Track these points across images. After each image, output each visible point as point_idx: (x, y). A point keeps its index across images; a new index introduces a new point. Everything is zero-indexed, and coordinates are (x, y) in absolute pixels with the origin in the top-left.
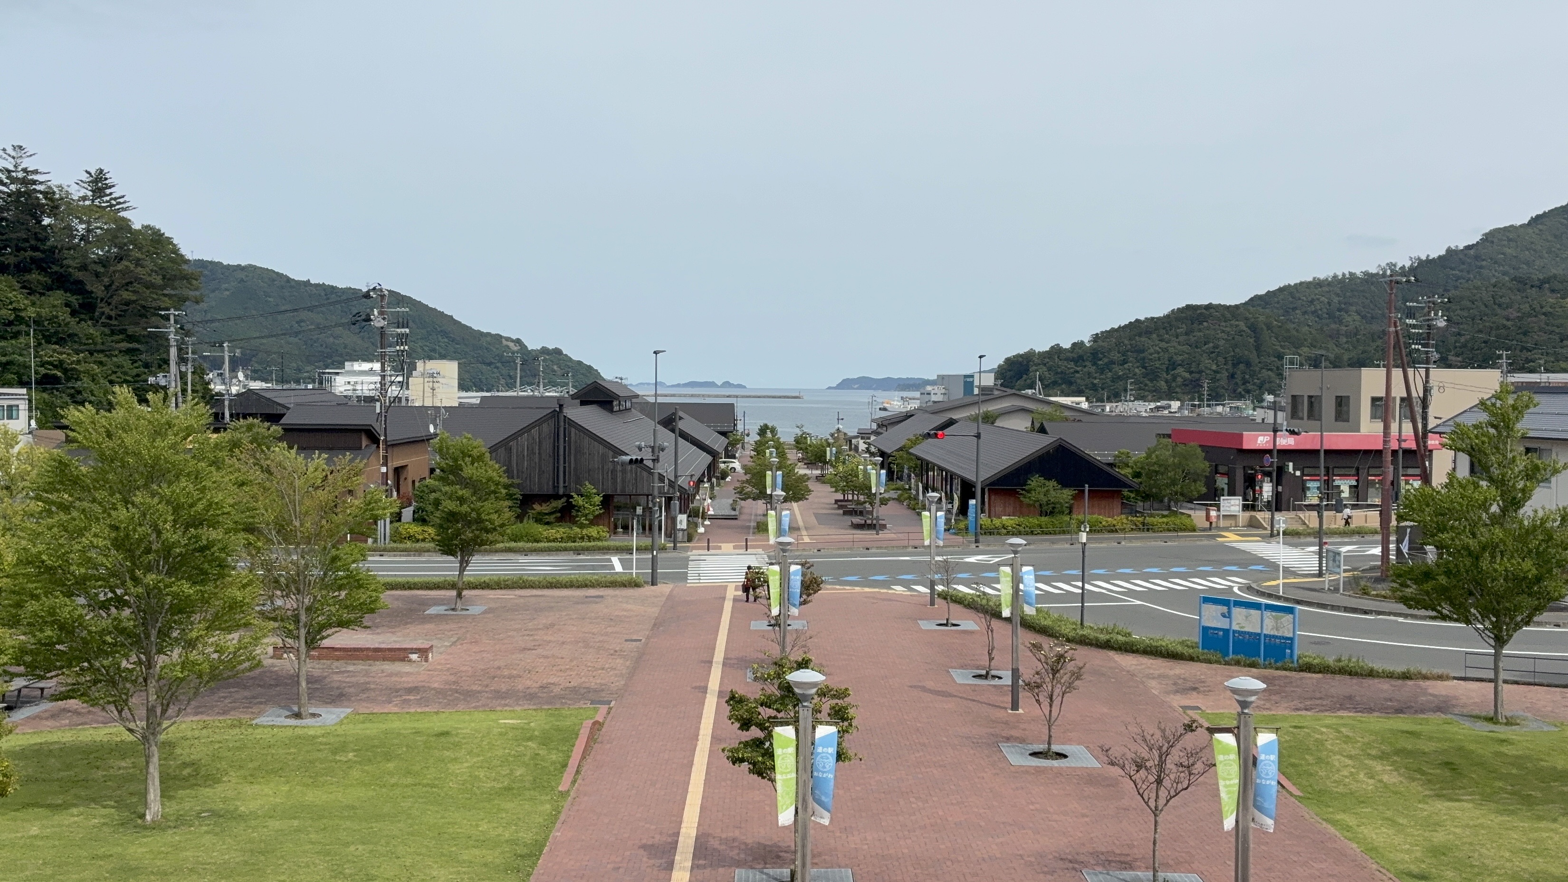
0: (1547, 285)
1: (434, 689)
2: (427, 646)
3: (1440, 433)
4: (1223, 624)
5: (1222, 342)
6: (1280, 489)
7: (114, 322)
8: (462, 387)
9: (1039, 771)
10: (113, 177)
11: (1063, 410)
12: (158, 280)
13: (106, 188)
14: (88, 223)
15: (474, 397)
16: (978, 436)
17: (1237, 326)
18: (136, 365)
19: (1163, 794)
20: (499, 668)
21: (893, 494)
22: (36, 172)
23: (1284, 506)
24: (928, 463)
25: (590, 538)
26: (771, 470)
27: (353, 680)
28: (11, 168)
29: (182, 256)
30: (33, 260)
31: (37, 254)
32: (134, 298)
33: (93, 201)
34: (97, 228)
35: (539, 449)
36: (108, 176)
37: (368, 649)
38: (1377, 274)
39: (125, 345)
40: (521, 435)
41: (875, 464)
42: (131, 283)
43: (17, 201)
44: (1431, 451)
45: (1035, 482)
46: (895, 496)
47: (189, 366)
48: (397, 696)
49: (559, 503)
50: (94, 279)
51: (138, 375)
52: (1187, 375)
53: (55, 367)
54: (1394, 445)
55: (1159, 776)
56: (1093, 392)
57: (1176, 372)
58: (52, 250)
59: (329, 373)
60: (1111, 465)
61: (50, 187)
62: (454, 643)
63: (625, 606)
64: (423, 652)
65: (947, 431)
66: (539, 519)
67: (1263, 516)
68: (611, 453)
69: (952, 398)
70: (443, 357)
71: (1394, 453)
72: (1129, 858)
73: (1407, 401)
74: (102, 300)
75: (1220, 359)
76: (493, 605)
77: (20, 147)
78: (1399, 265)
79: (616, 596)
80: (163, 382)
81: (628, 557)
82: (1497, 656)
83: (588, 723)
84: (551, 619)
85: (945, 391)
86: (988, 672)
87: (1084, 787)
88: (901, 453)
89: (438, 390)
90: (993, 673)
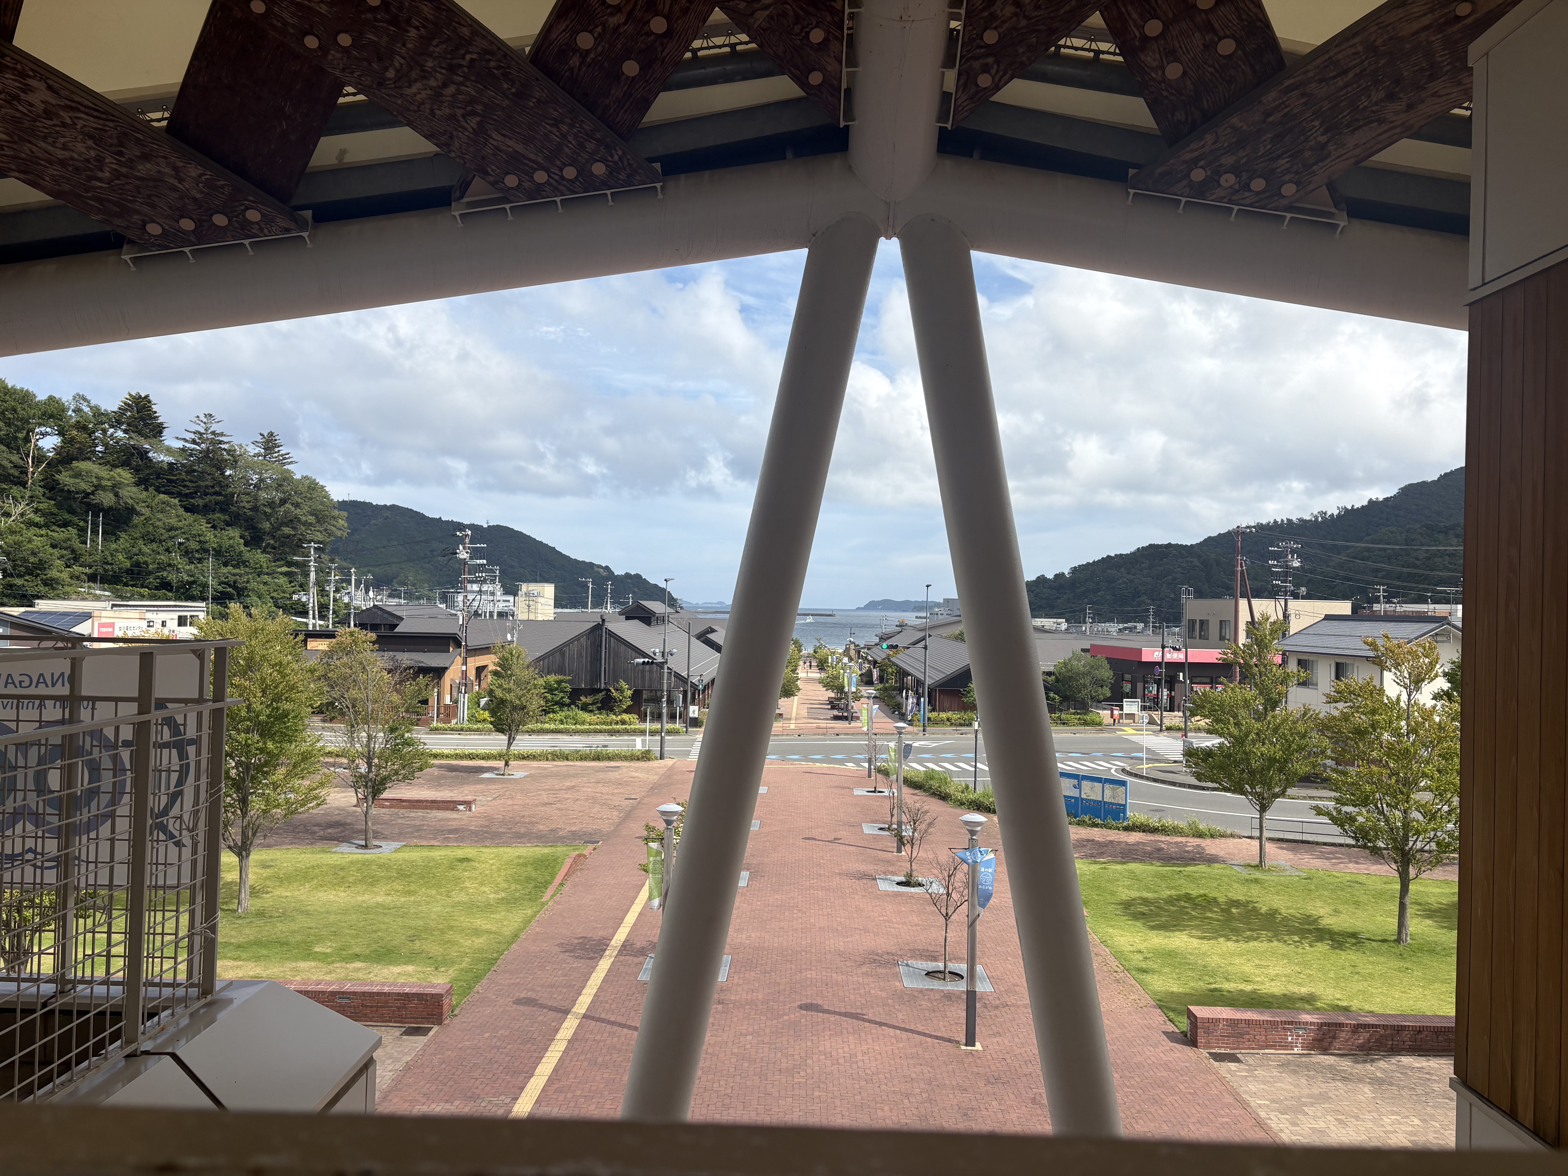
1: (471, 830)
2: (473, 800)
4: (1075, 793)
6: (1173, 693)
7: (277, 551)
8: (557, 605)
9: (900, 895)
10: (280, 439)
12: (311, 519)
13: (275, 447)
14: (261, 474)
16: (925, 647)
18: (292, 584)
20: (523, 816)
22: (222, 434)
25: (623, 722)
27: (413, 822)
28: (203, 431)
29: (329, 499)
30: (217, 503)
31: (220, 498)
32: (292, 533)
33: (265, 457)
34: (268, 478)
35: (586, 654)
36: (277, 438)
37: (427, 801)
38: (1311, 520)
39: (285, 569)
40: (572, 643)
42: (291, 521)
43: (207, 456)
48: (441, 835)
49: (600, 696)
50: (263, 517)
53: (230, 586)
55: (949, 891)
56: (1071, 614)
58: (232, 495)
59: (452, 592)
61: (232, 446)
62: (495, 799)
63: (633, 774)
64: (468, 804)
66: (585, 708)
68: (640, 657)
70: (543, 580)
74: (268, 534)
76: (533, 772)
77: (210, 415)
79: (630, 767)
80: (303, 599)
83: (573, 855)
84: (574, 783)
85: (949, 612)
86: (890, 826)
87: (926, 906)
88: (886, 661)
89: (537, 607)
90: (894, 826)
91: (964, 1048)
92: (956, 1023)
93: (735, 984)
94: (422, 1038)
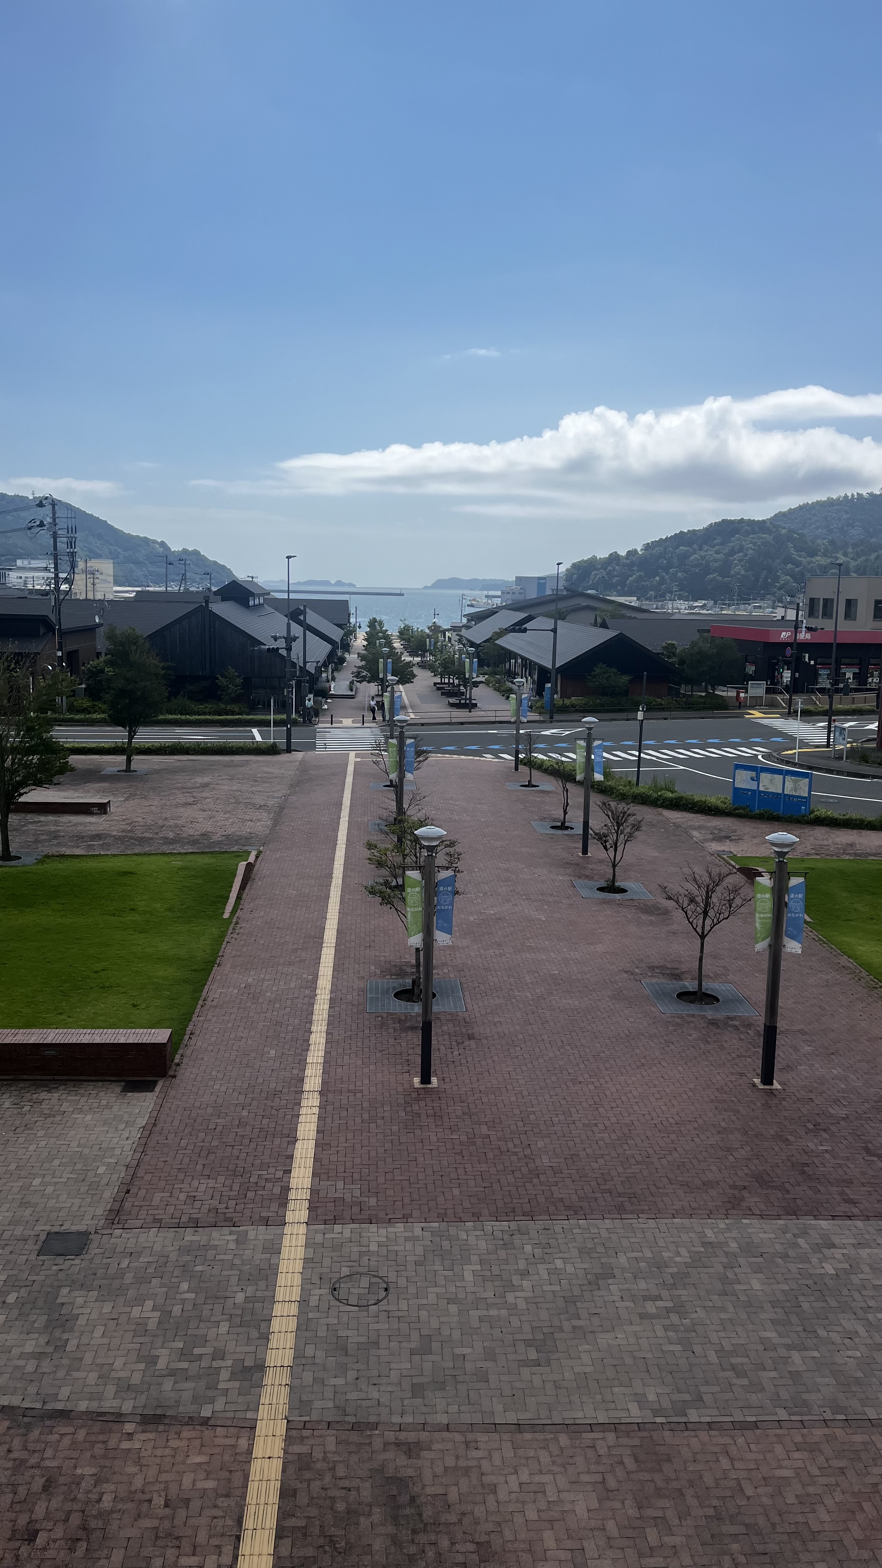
1: (113, 836)
5: (750, 552)
6: (797, 675)
11: (620, 608)
15: (129, 592)
16: (554, 631)
17: (763, 538)
19: (708, 922)
21: (482, 679)
23: (800, 690)
24: (511, 653)
25: (233, 713)
26: (383, 658)
27: (46, 828)
35: (189, 638)
40: (173, 626)
41: (469, 654)
45: (601, 669)
46: (484, 680)
48: (83, 842)
49: (207, 684)
52: (720, 579)
55: (706, 909)
56: (642, 592)
57: (711, 576)
59: (3, 569)
60: (661, 655)
62: (127, 799)
63: (265, 769)
64: (103, 808)
65: (528, 626)
66: (192, 696)
67: (782, 698)
68: (249, 642)
69: (528, 598)
72: (678, 971)
75: (748, 566)
76: (156, 768)
79: (257, 761)
81: (266, 729)
83: (242, 866)
84: (206, 779)
85: (521, 591)
86: (563, 823)
87: (640, 915)
88: (488, 644)
89: (97, 585)
90: (567, 824)
91: (761, 1087)
92: (738, 1056)
93: (478, 1015)
94: (149, 1095)
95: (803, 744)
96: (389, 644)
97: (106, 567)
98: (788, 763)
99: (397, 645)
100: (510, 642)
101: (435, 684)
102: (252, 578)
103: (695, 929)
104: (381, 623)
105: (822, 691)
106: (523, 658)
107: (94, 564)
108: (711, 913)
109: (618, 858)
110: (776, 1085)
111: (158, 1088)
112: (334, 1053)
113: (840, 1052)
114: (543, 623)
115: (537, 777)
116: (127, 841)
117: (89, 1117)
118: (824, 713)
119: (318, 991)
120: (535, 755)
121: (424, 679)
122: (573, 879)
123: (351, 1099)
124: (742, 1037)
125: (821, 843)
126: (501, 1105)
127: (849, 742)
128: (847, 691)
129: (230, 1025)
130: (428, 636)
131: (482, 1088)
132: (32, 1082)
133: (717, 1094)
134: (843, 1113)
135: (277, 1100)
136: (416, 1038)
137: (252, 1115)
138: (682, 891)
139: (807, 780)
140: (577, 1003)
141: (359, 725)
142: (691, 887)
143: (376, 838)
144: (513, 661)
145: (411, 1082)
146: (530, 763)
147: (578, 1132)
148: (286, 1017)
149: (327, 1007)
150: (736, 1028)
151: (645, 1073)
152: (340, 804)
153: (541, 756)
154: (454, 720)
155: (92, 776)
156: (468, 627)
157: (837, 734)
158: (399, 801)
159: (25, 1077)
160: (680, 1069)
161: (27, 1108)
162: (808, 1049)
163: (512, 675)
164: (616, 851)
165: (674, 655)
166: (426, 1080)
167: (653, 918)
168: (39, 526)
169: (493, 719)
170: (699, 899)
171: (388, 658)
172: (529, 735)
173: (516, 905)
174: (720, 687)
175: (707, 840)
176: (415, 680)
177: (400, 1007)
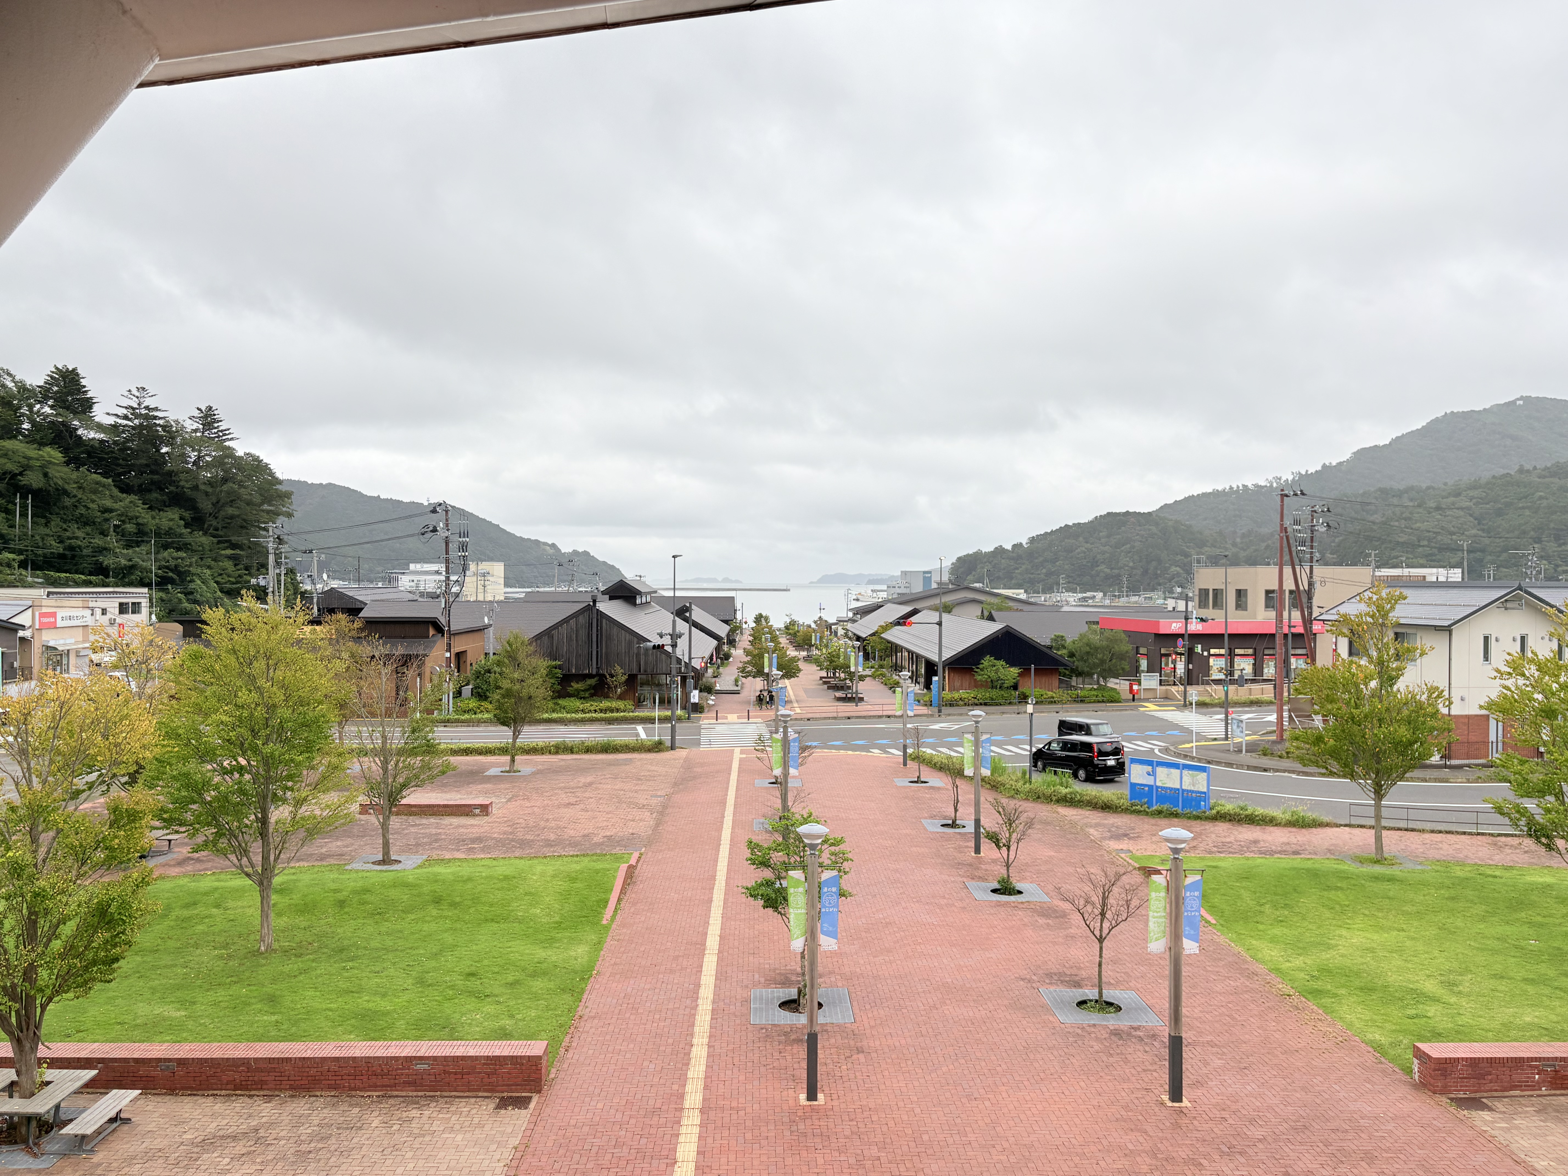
0: (1406, 495)
1: (495, 838)
2: (488, 803)
3: (1324, 620)
4: (1149, 781)
5: (1137, 544)
6: (1191, 666)
7: (220, 533)
8: (507, 584)
9: (999, 904)
10: (220, 414)
11: (1007, 601)
12: (257, 498)
13: (214, 422)
14: (200, 451)
15: (519, 593)
16: (940, 624)
17: (1150, 530)
19: (1106, 925)
20: (548, 820)
21: (868, 672)
22: (156, 409)
23: (1194, 681)
24: (897, 646)
25: (618, 710)
26: (768, 653)
27: (427, 831)
28: (135, 406)
29: (277, 479)
30: (153, 482)
31: (156, 477)
32: (237, 513)
33: (203, 433)
34: (207, 455)
35: (576, 637)
36: (216, 412)
38: (1266, 486)
39: (229, 552)
40: (561, 625)
41: (854, 648)
42: (234, 500)
43: (140, 433)
44: (1315, 634)
45: (987, 661)
46: (870, 673)
47: (283, 568)
49: (592, 682)
50: (204, 497)
51: (240, 576)
52: (1108, 571)
54: (1286, 630)
55: (1103, 910)
56: (1029, 585)
57: (1099, 568)
58: (170, 473)
59: (396, 573)
60: (1050, 648)
61: (168, 421)
62: (509, 800)
63: (649, 767)
64: (485, 809)
65: (913, 619)
66: (576, 695)
67: (1176, 690)
68: (636, 640)
69: (914, 592)
70: (491, 559)
71: (1286, 635)
72: (1077, 978)
73: (1295, 593)
74: (210, 514)
75: (1136, 557)
76: (540, 767)
77: (143, 389)
78: (1284, 479)
79: (641, 759)
80: (262, 583)
81: (651, 726)
82: (1378, 807)
83: (624, 867)
84: (589, 779)
85: (907, 585)
86: (954, 822)
87: (1037, 918)
88: (874, 637)
89: (488, 587)
90: (958, 822)
91: (1170, 1104)
92: (1144, 1070)
93: (867, 1026)
94: (523, 1112)
95: (1200, 737)
96: (774, 639)
97: (498, 569)
98: (1186, 757)
99: (783, 641)
100: (896, 635)
101: (821, 678)
102: (640, 577)
103: (1093, 933)
104: (767, 619)
105: (1218, 682)
106: (909, 651)
107: (484, 566)
108: (1109, 915)
109: (1012, 857)
110: (1185, 1103)
111: (532, 1105)
112: (715, 1067)
113: (1254, 1067)
114: (927, 616)
115: (927, 774)
116: (509, 844)
117: (459, 1137)
118: (1221, 705)
119: (700, 1002)
120: (924, 750)
121: (810, 674)
122: (965, 880)
123: (734, 1117)
124: (1147, 1049)
125: (1224, 840)
126: (891, 1124)
127: (1247, 735)
128: (1241, 682)
129: (608, 1037)
130: (814, 631)
131: (872, 1105)
132: (402, 1099)
133: (1123, 1113)
134: (1258, 1133)
135: (656, 1119)
136: (802, 1052)
137: (629, 1135)
138: (1078, 892)
139: (1205, 774)
140: (971, 1014)
141: (746, 720)
142: (1088, 888)
143: (760, 837)
144: (899, 654)
145: (797, 1099)
146: (918, 759)
147: (975, 1153)
148: (666, 1030)
149: (708, 1018)
150: (1141, 1039)
151: (1044, 1089)
152: (723, 803)
153: (929, 751)
154: (840, 715)
155: (475, 776)
156: (853, 621)
157: (1235, 727)
158: (784, 799)
159: (396, 1093)
160: (1082, 1084)
161: (396, 1127)
162: (1219, 1062)
163: (897, 668)
164: (1008, 850)
165: (1064, 647)
166: (812, 1095)
167: (1050, 921)
168: (432, 531)
169: (880, 713)
170: (1095, 899)
171: (774, 652)
172: (917, 729)
173: (906, 908)
174: (1112, 680)
175: (1104, 838)
176: (801, 675)
177: (787, 1018)
